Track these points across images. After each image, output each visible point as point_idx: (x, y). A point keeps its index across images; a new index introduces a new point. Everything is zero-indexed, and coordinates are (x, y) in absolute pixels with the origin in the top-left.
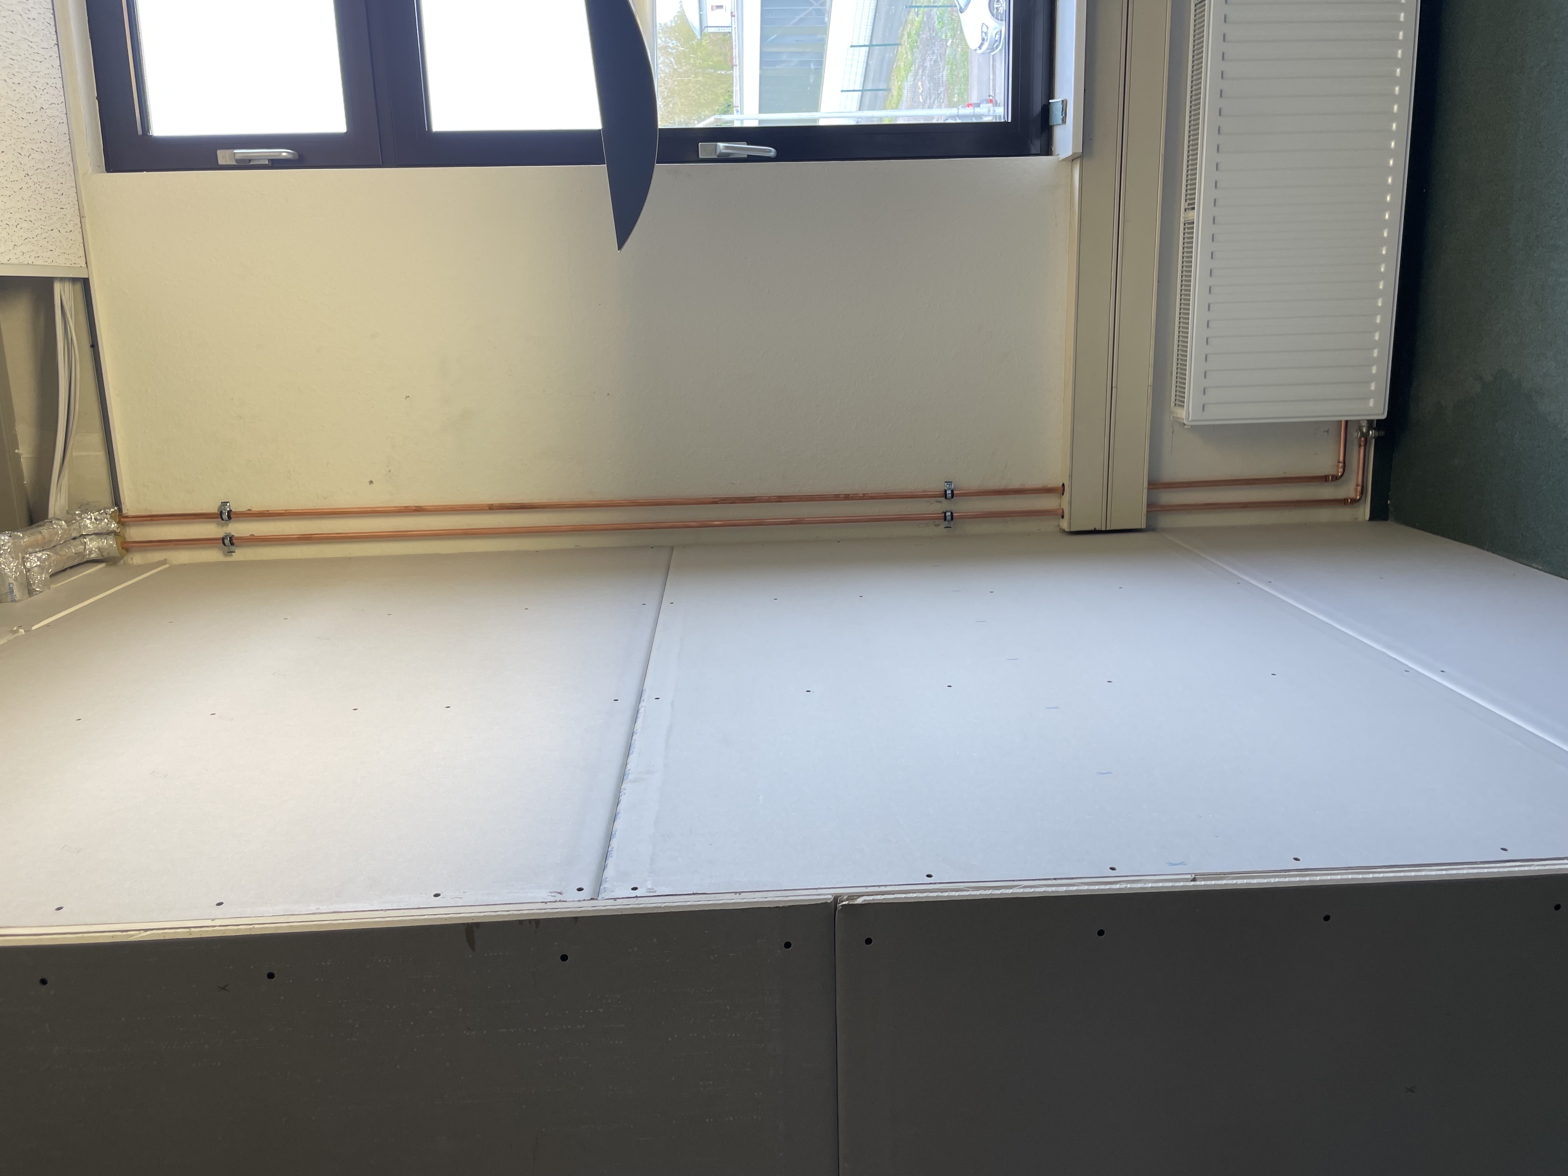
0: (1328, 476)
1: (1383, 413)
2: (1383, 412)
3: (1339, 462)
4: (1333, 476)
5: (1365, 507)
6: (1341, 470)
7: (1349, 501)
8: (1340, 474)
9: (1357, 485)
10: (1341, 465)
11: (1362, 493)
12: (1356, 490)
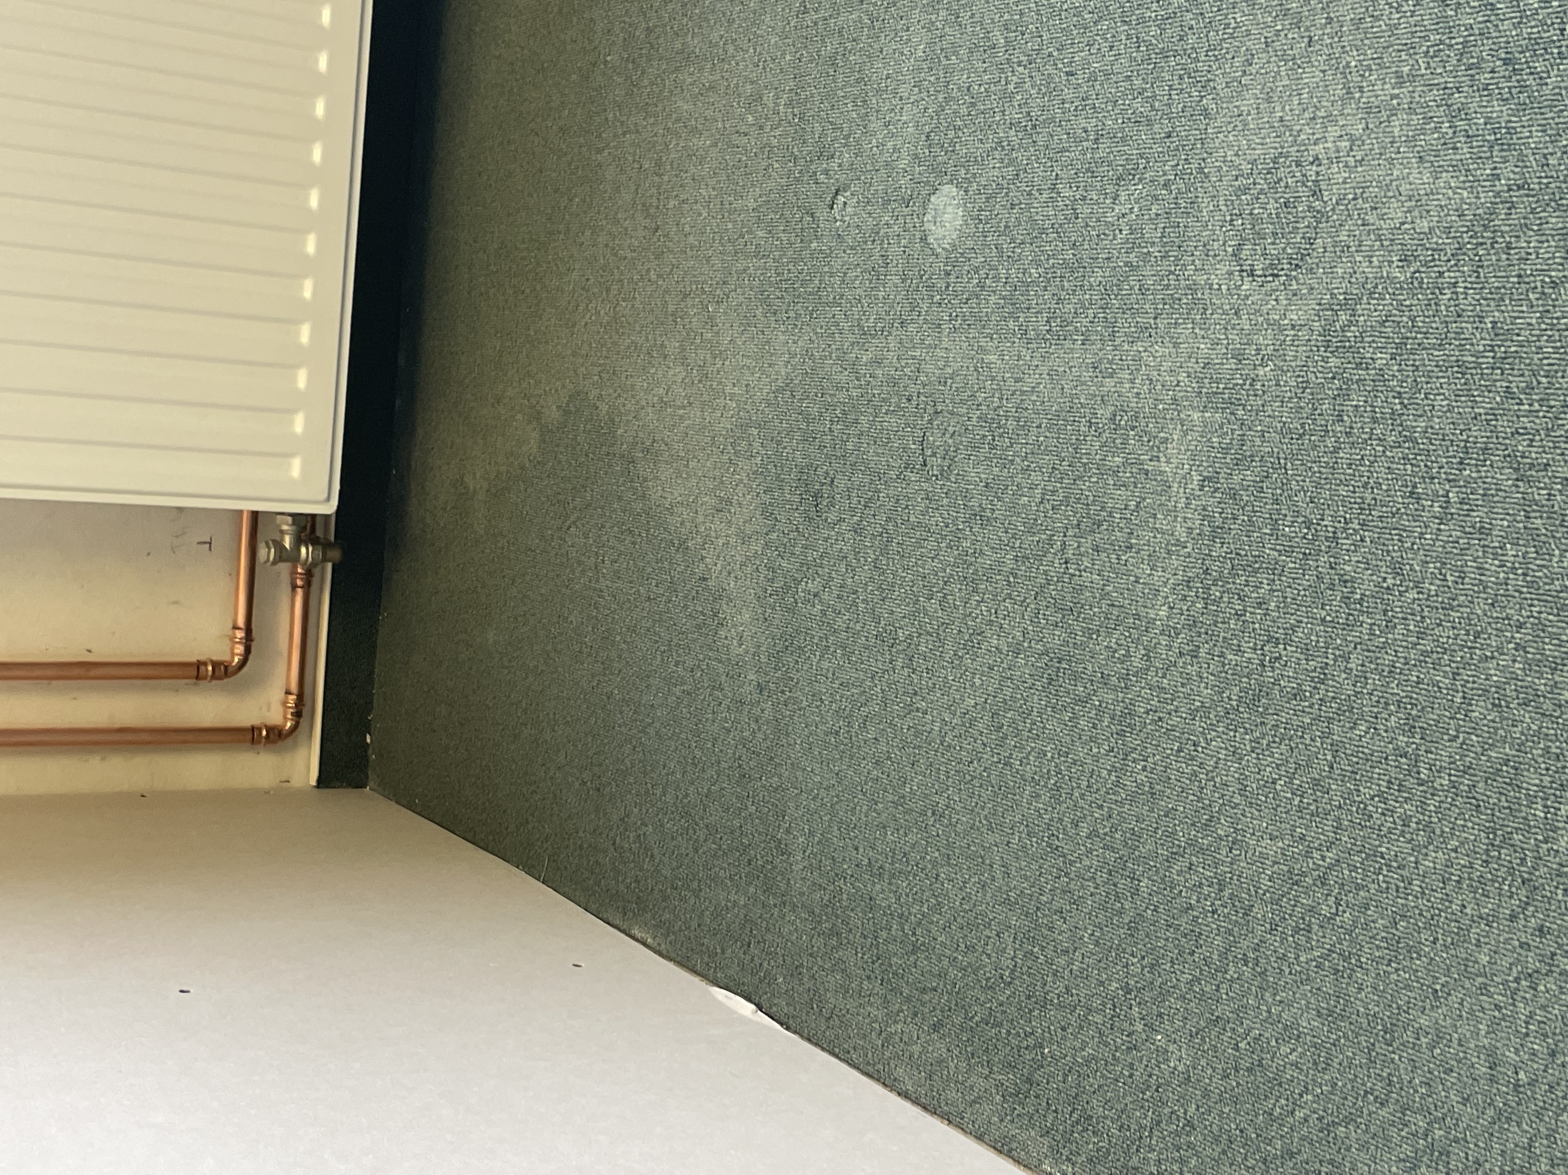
0: (205, 664)
1: (328, 499)
2: (325, 495)
3: (235, 628)
4: (216, 665)
5: (310, 753)
6: (240, 649)
7: (264, 733)
8: (236, 660)
9: (288, 693)
10: (240, 634)
11: (298, 714)
12: (284, 703)
